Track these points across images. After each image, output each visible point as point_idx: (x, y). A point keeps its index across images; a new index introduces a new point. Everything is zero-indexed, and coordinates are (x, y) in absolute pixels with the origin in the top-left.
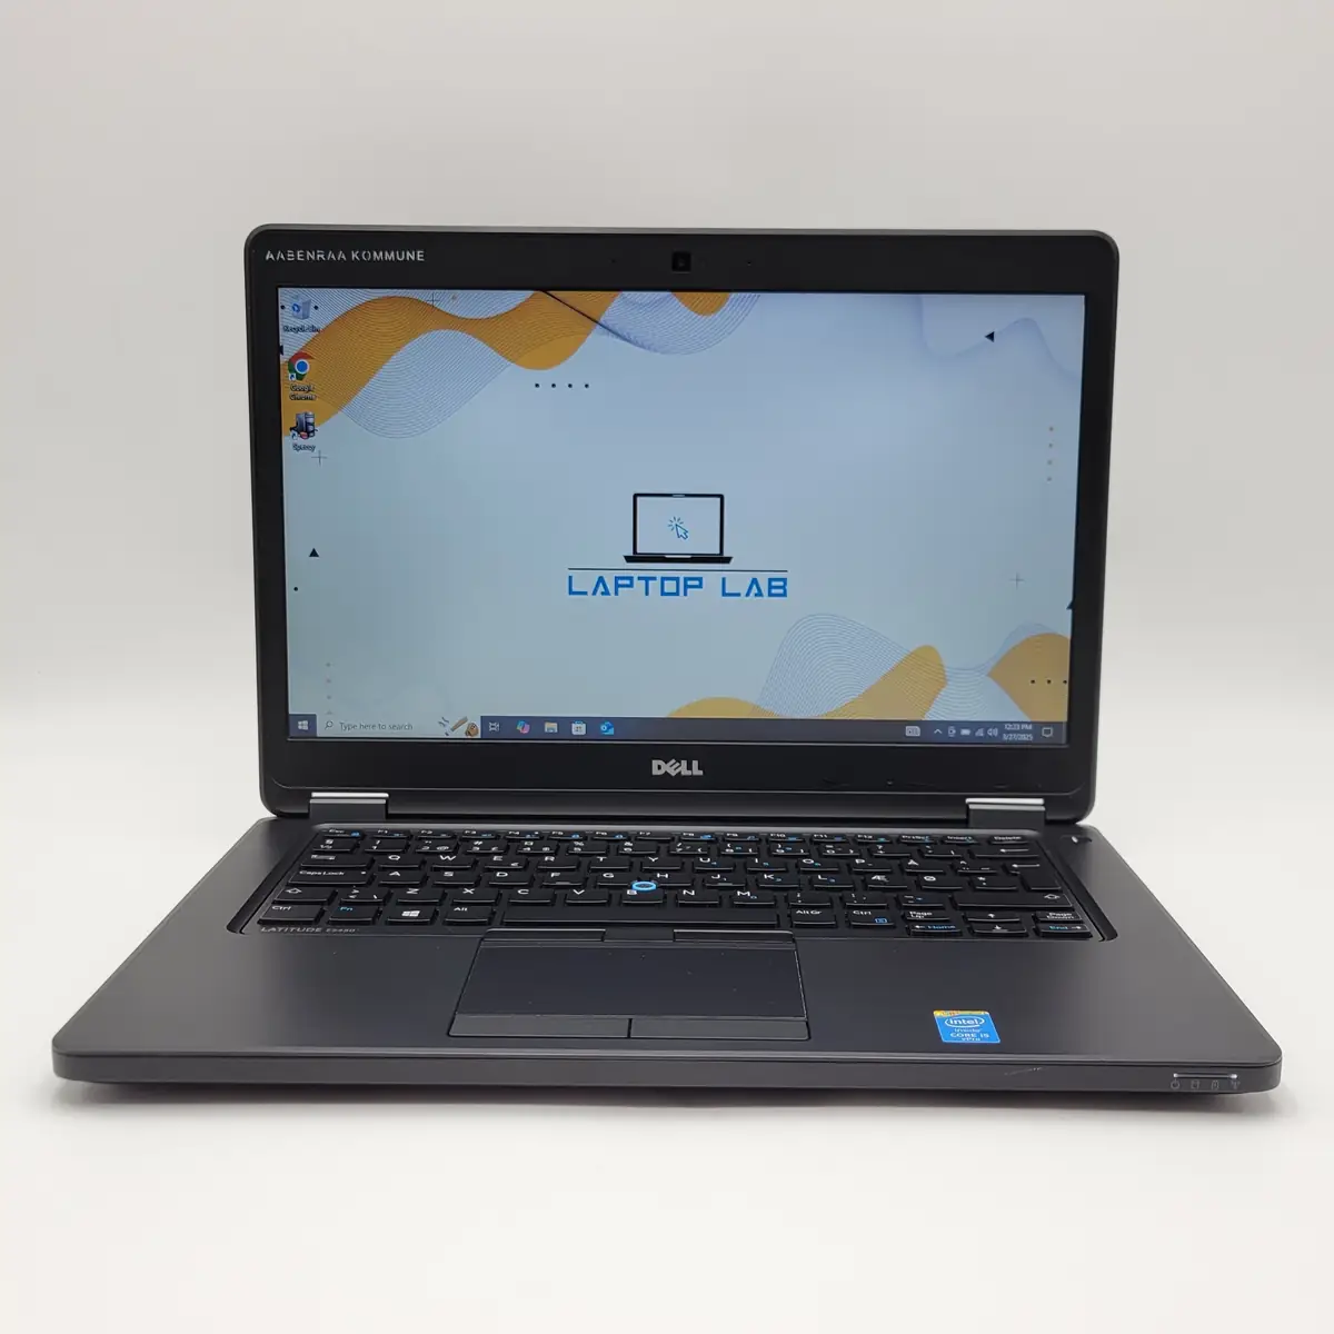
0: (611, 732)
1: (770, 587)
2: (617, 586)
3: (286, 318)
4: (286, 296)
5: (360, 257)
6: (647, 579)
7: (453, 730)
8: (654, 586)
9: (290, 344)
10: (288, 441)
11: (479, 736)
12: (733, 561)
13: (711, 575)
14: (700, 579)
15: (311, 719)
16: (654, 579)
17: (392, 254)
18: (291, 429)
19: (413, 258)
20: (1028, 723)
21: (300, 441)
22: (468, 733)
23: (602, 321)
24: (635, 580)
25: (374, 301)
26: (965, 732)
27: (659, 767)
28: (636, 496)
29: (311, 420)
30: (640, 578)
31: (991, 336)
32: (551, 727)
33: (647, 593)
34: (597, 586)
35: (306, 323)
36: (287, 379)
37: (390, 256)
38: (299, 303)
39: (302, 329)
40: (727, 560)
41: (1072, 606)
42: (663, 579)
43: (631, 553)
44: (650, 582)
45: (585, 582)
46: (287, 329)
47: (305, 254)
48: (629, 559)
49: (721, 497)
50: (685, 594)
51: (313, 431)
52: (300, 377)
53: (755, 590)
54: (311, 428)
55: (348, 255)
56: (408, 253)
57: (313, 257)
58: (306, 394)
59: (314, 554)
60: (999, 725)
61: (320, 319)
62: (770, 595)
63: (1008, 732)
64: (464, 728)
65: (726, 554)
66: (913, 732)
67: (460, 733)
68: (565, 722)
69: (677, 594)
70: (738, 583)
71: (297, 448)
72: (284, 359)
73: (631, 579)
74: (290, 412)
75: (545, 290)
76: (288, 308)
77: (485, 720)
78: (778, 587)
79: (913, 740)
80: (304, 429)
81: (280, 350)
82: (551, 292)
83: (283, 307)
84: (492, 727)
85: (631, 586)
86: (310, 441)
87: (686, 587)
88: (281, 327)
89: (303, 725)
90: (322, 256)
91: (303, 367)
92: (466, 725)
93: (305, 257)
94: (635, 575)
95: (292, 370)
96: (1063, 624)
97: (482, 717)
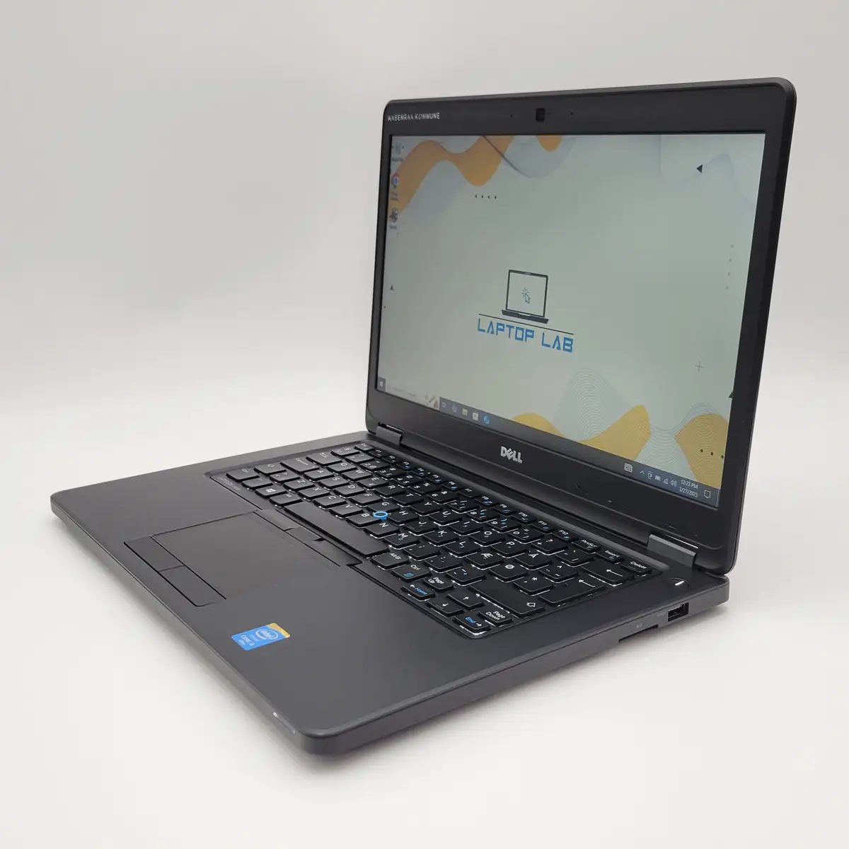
0: (488, 423)
1: (565, 344)
2: (498, 329)
3: (394, 153)
4: (395, 141)
5: (418, 117)
6: (510, 327)
7: (430, 402)
9: (394, 168)
10: (389, 223)
11: (438, 409)
12: (549, 321)
14: (532, 332)
15: (385, 382)
18: (391, 216)
19: (436, 117)
20: (696, 483)
21: (392, 224)
22: (434, 406)
23: (506, 155)
25: (422, 143)
26: (658, 478)
27: (504, 452)
29: (397, 212)
31: (700, 169)
32: (465, 412)
33: (509, 337)
35: (400, 156)
36: (391, 188)
37: (428, 116)
38: (398, 144)
39: (398, 160)
40: (546, 321)
41: (733, 396)
42: (517, 328)
43: (505, 309)
46: (393, 160)
47: (400, 116)
50: (526, 341)
51: (397, 218)
52: (395, 187)
53: (557, 345)
54: (396, 216)
55: (414, 117)
56: (434, 114)
57: (403, 119)
58: (396, 197)
59: (392, 288)
60: (678, 478)
61: (404, 154)
62: (564, 349)
63: (684, 487)
64: (433, 402)
65: (546, 317)
66: (628, 468)
67: (432, 405)
68: (470, 410)
69: (522, 339)
70: (550, 339)
71: (392, 227)
72: (391, 176)
73: (503, 325)
74: (391, 206)
75: (483, 135)
76: (395, 147)
77: (442, 400)
78: (568, 345)
79: (625, 474)
80: (394, 217)
81: (390, 171)
82: (488, 137)
83: (393, 147)
84: (444, 405)
85: (502, 330)
86: (395, 224)
88: (391, 158)
89: (382, 384)
90: (406, 118)
91: (396, 181)
95: (393, 183)
96: (724, 409)
97: (440, 398)
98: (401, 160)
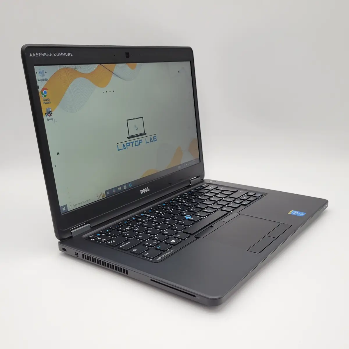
0: (131, 186)
1: (154, 139)
2: (127, 146)
3: (38, 76)
4: (37, 69)
5: (56, 55)
9: (41, 85)
10: (45, 118)
11: (105, 197)
12: (147, 134)
13: (143, 138)
14: (141, 140)
15: (66, 206)
16: (133, 142)
17: (64, 54)
18: (46, 114)
19: (70, 55)
20: (195, 160)
21: (49, 118)
22: (103, 197)
23: (114, 72)
24: (130, 143)
25: (64, 68)
26: (187, 165)
27: (142, 191)
29: (50, 110)
30: (131, 143)
31: (179, 72)
32: (120, 189)
33: (133, 146)
34: (123, 147)
35: (44, 78)
36: (42, 98)
37: (64, 55)
38: (41, 71)
39: (43, 80)
40: (145, 134)
42: (135, 142)
43: (129, 137)
44: (133, 143)
45: (121, 146)
46: (39, 80)
47: (41, 54)
48: (128, 138)
50: (140, 145)
51: (52, 114)
52: (45, 96)
53: (151, 141)
54: (51, 113)
55: (53, 55)
56: (68, 54)
57: (43, 55)
58: (47, 102)
59: (58, 154)
60: (191, 161)
61: (48, 76)
62: (154, 141)
63: (192, 163)
64: (102, 196)
65: (145, 133)
66: (179, 168)
67: (101, 198)
68: (122, 186)
69: (138, 145)
70: (148, 140)
71: (48, 120)
72: (40, 90)
73: (129, 143)
74: (44, 108)
76: (38, 73)
77: (106, 192)
78: (155, 139)
79: (180, 169)
80: (49, 113)
81: (38, 87)
82: (102, 65)
83: (36, 73)
84: (108, 193)
85: (129, 145)
86: (51, 117)
87: (140, 143)
88: (37, 79)
89: (64, 209)
90: (46, 55)
91: (45, 92)
92: (102, 194)
93: (41, 55)
94: (130, 142)
95: (43, 94)
97: (105, 191)
98: (47, 80)
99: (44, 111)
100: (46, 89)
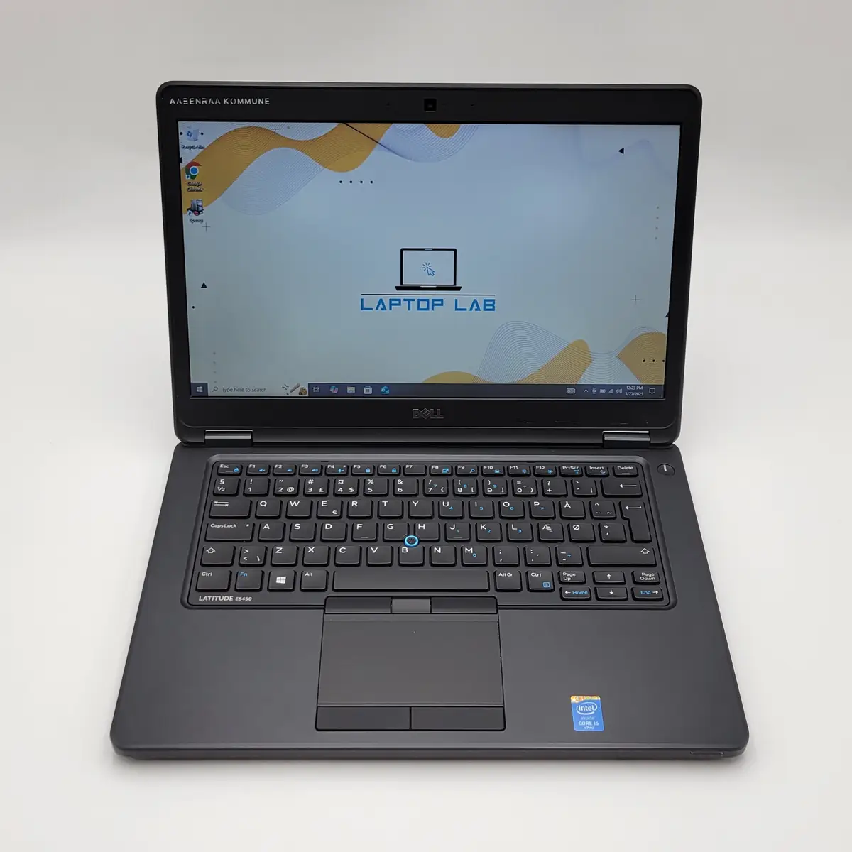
0: (388, 392)
1: (485, 305)
2: (391, 305)
3: (183, 140)
4: (183, 126)
5: (229, 102)
6: (409, 301)
7: (291, 391)
8: (414, 305)
9: (187, 156)
10: (187, 217)
11: (307, 395)
12: (462, 289)
13: (449, 298)
14: (442, 300)
15: (205, 385)
16: (414, 300)
17: (250, 100)
18: (188, 209)
19: (262, 103)
20: (641, 386)
21: (194, 217)
22: (300, 393)
23: (381, 142)
24: (402, 302)
25: (239, 129)
26: (603, 391)
27: (418, 413)
28: (402, 250)
29: (200, 204)
30: (405, 300)
31: (622, 151)
32: (351, 390)
33: (409, 309)
34: (379, 304)
35: (196, 144)
36: (185, 178)
37: (248, 102)
38: (191, 131)
39: (194, 147)
40: (459, 289)
41: (668, 316)
42: (419, 300)
43: (399, 285)
44: (411, 302)
45: (371, 302)
46: (184, 147)
47: (194, 100)
48: (398, 288)
49: (455, 250)
50: (433, 309)
51: (202, 211)
52: (193, 177)
53: (475, 307)
54: (200, 209)
55: (222, 101)
56: (260, 100)
57: (200, 102)
58: (196, 188)
59: (204, 286)
60: (623, 387)
61: (205, 141)
62: (485, 309)
63: (629, 391)
64: (297, 391)
65: (457, 285)
66: (571, 391)
67: (296, 393)
68: (359, 387)
69: (428, 309)
70: (465, 302)
71: (192, 221)
72: (183, 166)
73: (399, 300)
74: (187, 199)
75: (345, 122)
76: (184, 134)
77: (312, 385)
78: (490, 305)
79: (570, 396)
80: (197, 210)
81: (180, 160)
82: (349, 124)
83: (181, 134)
84: (316, 390)
85: (399, 304)
86: (199, 217)
87: (433, 305)
88: (180, 146)
89: (200, 389)
90: (205, 102)
91: (195, 171)
92: (299, 388)
93: (194, 102)
94: (402, 298)
95: (188, 173)
96: (663, 327)
97: (309, 384)
98: (201, 147)
99: (186, 205)
100: (197, 164)
